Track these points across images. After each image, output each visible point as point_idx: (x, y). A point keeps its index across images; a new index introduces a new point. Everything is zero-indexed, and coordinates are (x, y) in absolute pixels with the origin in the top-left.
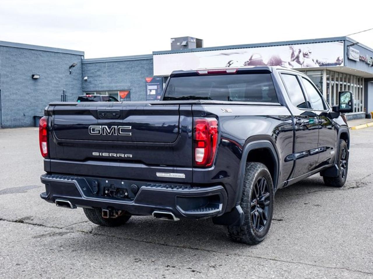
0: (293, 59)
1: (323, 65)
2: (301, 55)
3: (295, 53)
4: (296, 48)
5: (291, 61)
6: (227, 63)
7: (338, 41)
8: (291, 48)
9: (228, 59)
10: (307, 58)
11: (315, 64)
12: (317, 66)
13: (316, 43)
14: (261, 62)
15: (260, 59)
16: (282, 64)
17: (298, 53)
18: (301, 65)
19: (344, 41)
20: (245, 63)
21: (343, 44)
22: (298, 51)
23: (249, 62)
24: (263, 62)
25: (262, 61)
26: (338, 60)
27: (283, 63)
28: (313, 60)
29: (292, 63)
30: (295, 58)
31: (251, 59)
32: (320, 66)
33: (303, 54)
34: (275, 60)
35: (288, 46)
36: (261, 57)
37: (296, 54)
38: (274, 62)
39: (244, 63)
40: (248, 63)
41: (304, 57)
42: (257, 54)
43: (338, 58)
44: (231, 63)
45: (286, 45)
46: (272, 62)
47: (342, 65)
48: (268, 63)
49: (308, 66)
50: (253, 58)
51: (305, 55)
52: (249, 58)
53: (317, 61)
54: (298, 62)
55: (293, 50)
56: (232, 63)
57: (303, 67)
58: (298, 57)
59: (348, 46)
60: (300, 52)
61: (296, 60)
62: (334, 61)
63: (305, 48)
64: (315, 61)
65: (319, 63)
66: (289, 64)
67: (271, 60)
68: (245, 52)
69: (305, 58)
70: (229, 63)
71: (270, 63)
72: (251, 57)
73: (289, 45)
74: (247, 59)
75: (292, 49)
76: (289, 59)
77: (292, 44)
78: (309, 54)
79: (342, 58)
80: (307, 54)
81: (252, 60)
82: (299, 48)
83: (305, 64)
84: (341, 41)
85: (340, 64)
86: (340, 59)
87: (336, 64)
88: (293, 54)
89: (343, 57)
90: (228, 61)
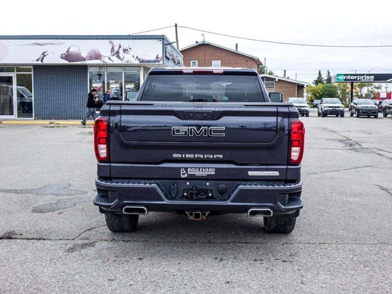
0: (113, 54)
1: (143, 61)
2: (121, 51)
3: (114, 48)
4: (116, 43)
5: (111, 56)
6: (41, 54)
7: (157, 39)
8: (110, 42)
9: (42, 49)
10: (127, 53)
11: (135, 60)
12: (137, 62)
13: (136, 39)
14: (79, 55)
15: (78, 52)
16: (101, 59)
17: (118, 48)
18: (121, 60)
19: (163, 39)
20: (62, 55)
21: (162, 42)
22: (118, 46)
23: (66, 54)
24: (81, 56)
25: (80, 53)
26: (157, 57)
27: (103, 57)
28: (133, 56)
29: (112, 58)
30: (115, 52)
31: (68, 51)
32: (140, 62)
33: (123, 49)
34: (94, 54)
35: (107, 41)
36: (79, 50)
37: (116, 49)
38: (93, 56)
39: (60, 55)
40: (64, 55)
41: (124, 52)
42: (75, 46)
43: (157, 56)
44: (45, 54)
45: (106, 39)
46: (91, 55)
47: (161, 62)
48: (87, 57)
49: (128, 62)
50: (70, 50)
51: (125, 51)
52: (67, 50)
53: (137, 57)
54: (119, 57)
55: (113, 45)
56: (47, 54)
57: (123, 63)
58: (118, 53)
59: (166, 44)
60: (120, 47)
61: (116, 55)
62: (154, 58)
63: (125, 44)
64: (135, 57)
65: (139, 60)
66: (109, 59)
67: (90, 53)
68: (62, 44)
69: (125, 54)
70: (43, 54)
71: (89, 57)
72: (69, 49)
73: (109, 39)
74: (64, 51)
75: (112, 43)
76: (109, 54)
77: (112, 39)
78: (129, 49)
79: (160, 55)
80: (127, 50)
81: (70, 53)
82: (119, 43)
83: (125, 59)
84: (160, 39)
85: (159, 62)
86: (160, 56)
87: (155, 61)
88: (113, 49)
89: (162, 55)
90: (43, 52)
